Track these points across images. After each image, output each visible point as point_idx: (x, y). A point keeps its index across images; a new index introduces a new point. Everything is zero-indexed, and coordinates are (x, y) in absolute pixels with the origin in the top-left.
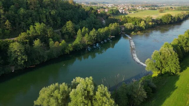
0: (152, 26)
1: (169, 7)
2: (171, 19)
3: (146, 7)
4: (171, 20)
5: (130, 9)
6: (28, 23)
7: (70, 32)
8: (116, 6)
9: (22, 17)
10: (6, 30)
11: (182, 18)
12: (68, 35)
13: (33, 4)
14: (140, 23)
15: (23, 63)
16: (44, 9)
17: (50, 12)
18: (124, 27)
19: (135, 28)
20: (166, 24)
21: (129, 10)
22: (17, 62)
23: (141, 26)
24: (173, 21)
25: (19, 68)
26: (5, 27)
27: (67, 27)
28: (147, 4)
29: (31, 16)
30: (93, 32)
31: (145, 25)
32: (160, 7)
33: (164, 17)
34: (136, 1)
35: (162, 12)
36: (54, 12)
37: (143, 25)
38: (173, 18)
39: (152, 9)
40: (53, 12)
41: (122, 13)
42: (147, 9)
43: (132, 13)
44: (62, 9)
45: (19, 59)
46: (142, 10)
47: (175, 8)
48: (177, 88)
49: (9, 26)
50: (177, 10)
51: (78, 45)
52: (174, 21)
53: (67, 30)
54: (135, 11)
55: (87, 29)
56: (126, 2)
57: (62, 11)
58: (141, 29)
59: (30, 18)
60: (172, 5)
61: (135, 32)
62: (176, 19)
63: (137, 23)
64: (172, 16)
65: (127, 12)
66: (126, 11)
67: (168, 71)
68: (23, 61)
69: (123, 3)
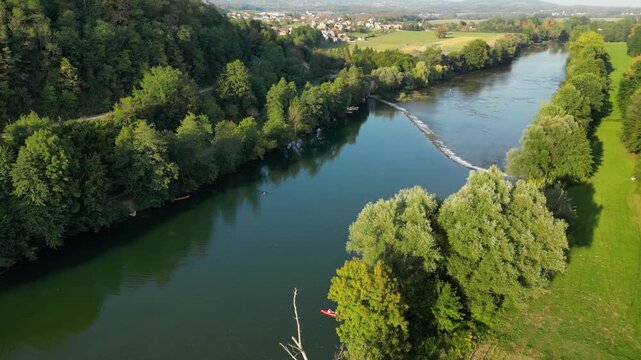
0: (443, 76)
1: (457, 21)
2: (488, 54)
3: (392, 20)
4: (487, 58)
5: (348, 28)
6: (120, 67)
7: (240, 95)
8: (295, 20)
9: (102, 48)
10: (65, 92)
11: (512, 51)
12: (234, 103)
13: (120, 7)
14: (415, 66)
15: (168, 185)
16: (155, 22)
17: (175, 34)
18: (376, 78)
19: (405, 80)
20: (475, 68)
21: (347, 31)
22: (150, 182)
23: (418, 75)
24: (491, 62)
25: (154, 201)
26: (62, 80)
27: (231, 78)
28: (386, 12)
29: (126, 44)
30: (312, 93)
31: (429, 72)
32: (431, 22)
33: (468, 49)
34: (349, 4)
35: (444, 37)
36: (188, 34)
37: (422, 71)
38: (491, 51)
39: (412, 28)
40: (184, 33)
41: (330, 40)
42: (397, 26)
43: (359, 39)
44: (203, 25)
45: (159, 172)
46: (384, 32)
47: (474, 25)
48: (601, 207)
49: (73, 78)
50: (482, 31)
51: (283, 130)
52: (496, 60)
53: (231, 90)
54: (366, 35)
55: (292, 85)
56: (316, 5)
57: (203, 31)
58: (419, 85)
59: (126, 52)
60: (458, 15)
61: (406, 94)
62: (500, 54)
63: (406, 65)
64: (488, 47)
65: (342, 37)
66: (339, 35)
67: (567, 175)
68: (167, 181)
69: (309, 11)
